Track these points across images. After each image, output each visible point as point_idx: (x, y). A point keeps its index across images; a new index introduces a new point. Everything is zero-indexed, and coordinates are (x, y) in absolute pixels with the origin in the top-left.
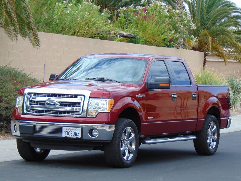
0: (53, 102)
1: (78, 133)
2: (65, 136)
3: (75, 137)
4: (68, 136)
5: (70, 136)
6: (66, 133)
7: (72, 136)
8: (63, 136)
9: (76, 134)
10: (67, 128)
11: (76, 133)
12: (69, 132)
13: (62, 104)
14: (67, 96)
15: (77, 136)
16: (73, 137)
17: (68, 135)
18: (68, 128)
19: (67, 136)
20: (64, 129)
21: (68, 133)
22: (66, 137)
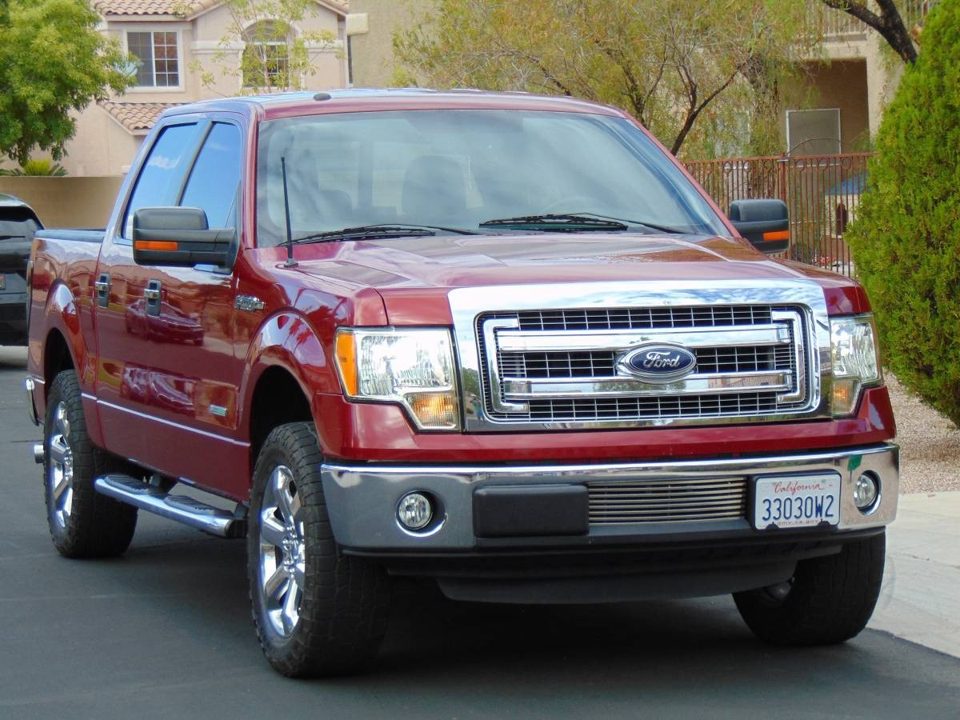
0: (673, 354)
1: (830, 499)
2: (770, 522)
3: (815, 524)
4: (783, 524)
5: (793, 519)
6: (775, 506)
7: (803, 518)
8: (760, 524)
9: (819, 509)
10: (777, 480)
11: (819, 502)
12: (788, 502)
13: (707, 359)
14: (724, 315)
15: (825, 519)
16: (804, 522)
17: (782, 519)
18: (785, 481)
19: (776, 522)
20: (764, 489)
21: (782, 509)
22: (772, 528)
